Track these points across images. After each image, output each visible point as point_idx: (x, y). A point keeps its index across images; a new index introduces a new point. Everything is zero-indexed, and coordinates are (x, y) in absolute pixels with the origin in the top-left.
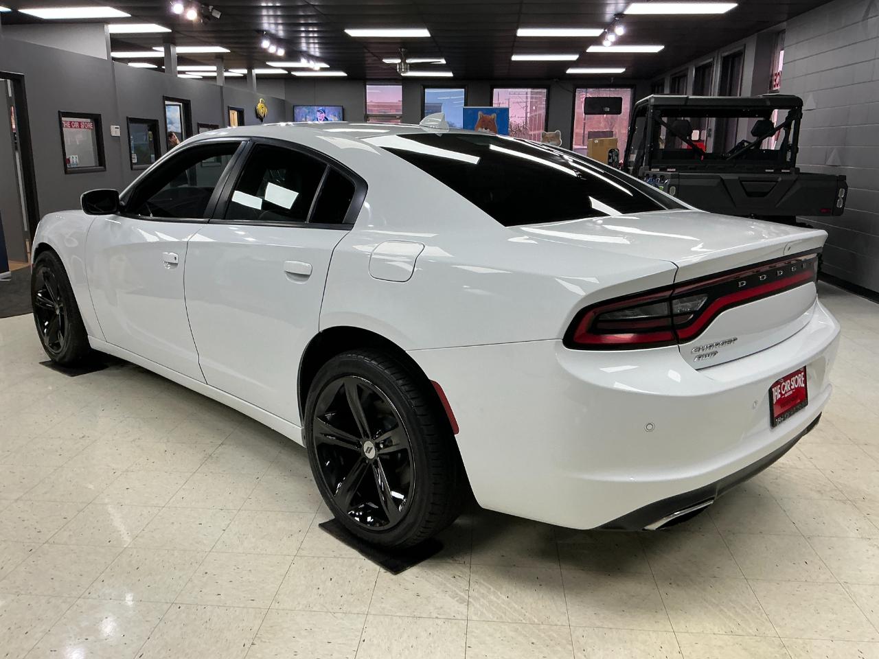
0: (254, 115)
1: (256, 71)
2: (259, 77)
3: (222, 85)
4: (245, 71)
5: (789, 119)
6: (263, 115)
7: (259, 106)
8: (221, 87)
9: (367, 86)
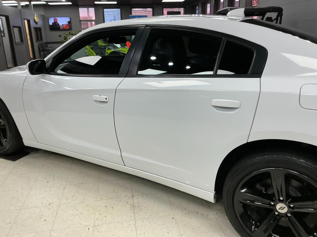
0: (34, 22)
1: (33, 3)
2: (35, 6)
3: (20, 9)
4: (28, 3)
5: (278, 16)
6: (37, 22)
7: (35, 18)
8: (20, 10)
9: (79, 8)
